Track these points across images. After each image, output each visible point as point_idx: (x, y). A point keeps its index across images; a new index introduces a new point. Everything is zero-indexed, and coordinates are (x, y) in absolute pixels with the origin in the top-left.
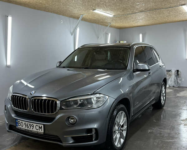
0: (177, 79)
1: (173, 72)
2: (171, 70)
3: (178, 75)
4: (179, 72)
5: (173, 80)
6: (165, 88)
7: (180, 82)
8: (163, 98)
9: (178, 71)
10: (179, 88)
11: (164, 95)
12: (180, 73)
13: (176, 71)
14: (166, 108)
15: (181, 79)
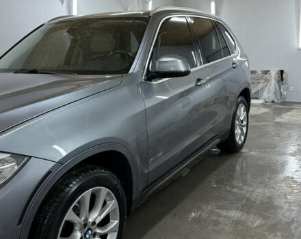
0: (280, 88)
1: (274, 74)
2: (269, 71)
3: (282, 79)
4: (284, 75)
5: (272, 89)
6: (247, 110)
7: (285, 93)
8: (242, 130)
9: (282, 72)
10: (282, 104)
11: (245, 123)
12: (287, 75)
13: (279, 73)
14: (247, 151)
15: (288, 88)
